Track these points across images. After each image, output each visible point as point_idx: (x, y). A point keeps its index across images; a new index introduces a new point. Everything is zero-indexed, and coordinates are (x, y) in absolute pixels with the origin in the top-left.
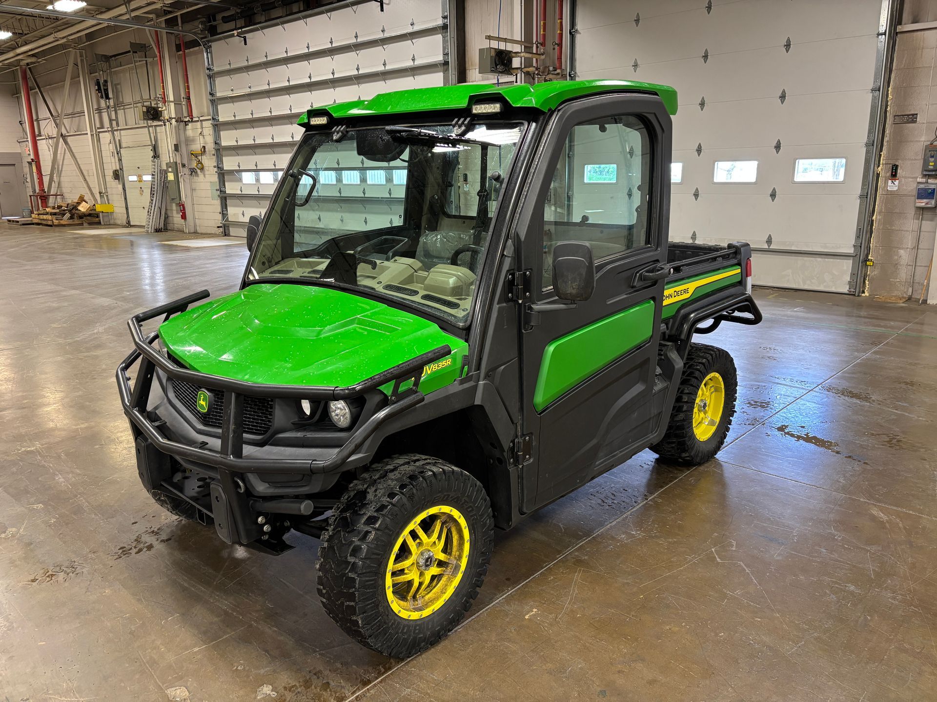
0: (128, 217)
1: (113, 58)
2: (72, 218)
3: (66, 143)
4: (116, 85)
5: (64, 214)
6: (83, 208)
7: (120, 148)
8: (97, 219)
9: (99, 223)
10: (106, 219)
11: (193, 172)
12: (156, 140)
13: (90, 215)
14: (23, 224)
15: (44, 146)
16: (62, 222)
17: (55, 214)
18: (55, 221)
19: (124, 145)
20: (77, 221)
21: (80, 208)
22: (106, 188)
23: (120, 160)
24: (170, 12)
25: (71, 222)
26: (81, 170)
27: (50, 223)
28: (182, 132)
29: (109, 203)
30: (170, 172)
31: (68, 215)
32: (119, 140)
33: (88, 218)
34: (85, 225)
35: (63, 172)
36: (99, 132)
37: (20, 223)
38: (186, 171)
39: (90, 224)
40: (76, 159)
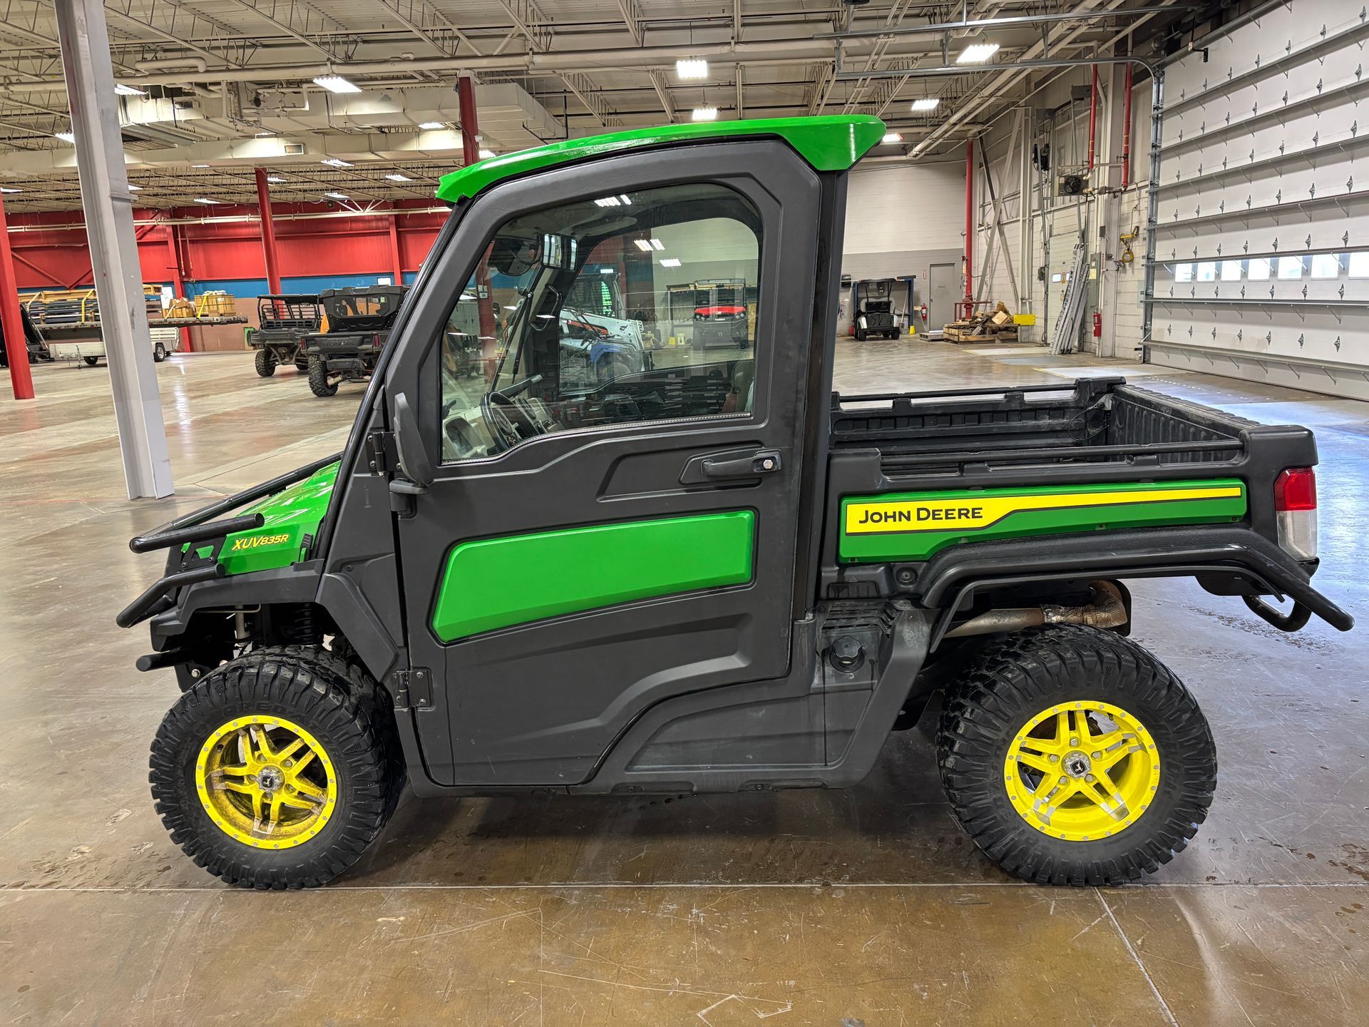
0: (1046, 332)
1: (1060, 112)
2: (983, 332)
3: (1002, 233)
4: (1059, 150)
5: (975, 328)
6: (999, 319)
7: (1050, 236)
8: (1014, 335)
9: (1016, 340)
10: (1024, 335)
11: (1121, 265)
12: (1087, 223)
13: (1006, 329)
14: (932, 340)
15: (981, 241)
16: (970, 338)
17: (964, 327)
18: (961, 336)
19: (1055, 233)
20: (988, 337)
21: (994, 320)
22: (1030, 292)
23: (1047, 253)
24: (1118, 32)
25: (980, 338)
26: (1011, 269)
27: (956, 339)
28: (1115, 207)
29: (1031, 313)
30: (1093, 268)
31: (979, 329)
32: (1051, 226)
33: (1004, 333)
34: (998, 342)
35: (996, 272)
36: (1033, 216)
37: (929, 338)
38: (1112, 265)
39: (1003, 341)
40: (1008, 254)
